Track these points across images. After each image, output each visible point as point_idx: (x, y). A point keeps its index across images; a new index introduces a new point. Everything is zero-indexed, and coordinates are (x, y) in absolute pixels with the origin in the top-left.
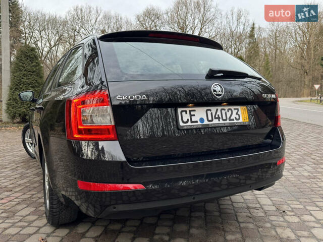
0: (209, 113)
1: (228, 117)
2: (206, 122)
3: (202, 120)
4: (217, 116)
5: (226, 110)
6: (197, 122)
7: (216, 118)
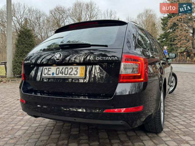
0: (58, 69)
1: (69, 73)
2: (55, 75)
3: (53, 74)
4: (62, 72)
5: (69, 69)
6: (50, 74)
7: (61, 73)
